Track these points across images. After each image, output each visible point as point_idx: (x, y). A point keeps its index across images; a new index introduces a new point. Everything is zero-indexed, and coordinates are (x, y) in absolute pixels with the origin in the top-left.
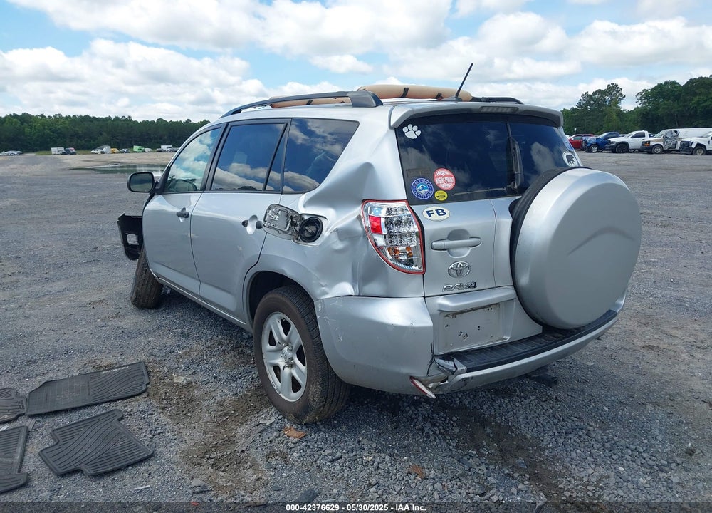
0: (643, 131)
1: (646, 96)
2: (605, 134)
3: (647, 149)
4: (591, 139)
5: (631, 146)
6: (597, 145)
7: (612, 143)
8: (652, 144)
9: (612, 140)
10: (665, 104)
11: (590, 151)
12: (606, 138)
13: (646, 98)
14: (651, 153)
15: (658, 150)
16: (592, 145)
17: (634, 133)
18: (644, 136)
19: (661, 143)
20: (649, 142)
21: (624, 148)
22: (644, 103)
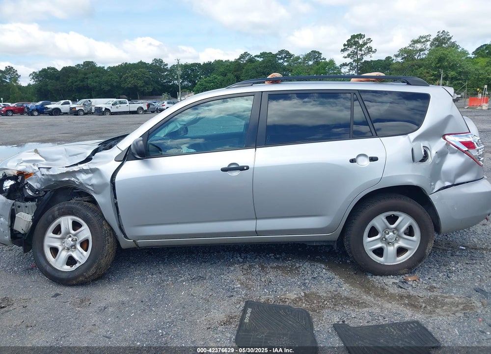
0: (67, 101)
1: (35, 76)
2: (41, 102)
3: (74, 112)
4: (31, 105)
5: (63, 111)
6: (37, 110)
7: (49, 108)
8: (77, 109)
9: (48, 106)
10: (51, 83)
11: (32, 115)
12: (42, 105)
13: (36, 78)
14: (77, 115)
15: (82, 113)
16: (33, 110)
17: (62, 102)
18: (69, 104)
19: (82, 108)
20: (75, 108)
21: (57, 112)
22: (36, 81)
